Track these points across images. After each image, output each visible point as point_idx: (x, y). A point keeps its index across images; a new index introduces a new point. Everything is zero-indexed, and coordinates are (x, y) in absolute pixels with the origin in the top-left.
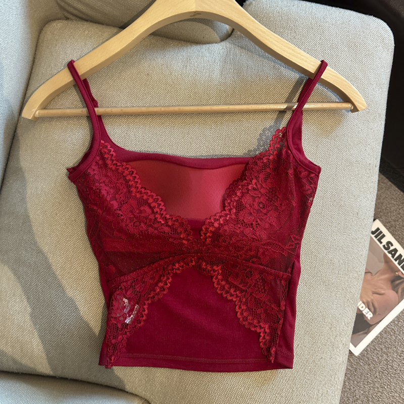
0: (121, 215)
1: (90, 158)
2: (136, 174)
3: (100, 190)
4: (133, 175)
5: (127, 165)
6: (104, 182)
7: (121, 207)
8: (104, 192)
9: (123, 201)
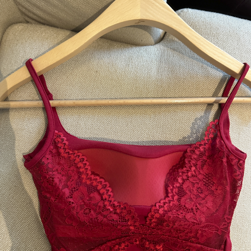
0: (73, 203)
1: (45, 148)
2: (87, 161)
3: (53, 178)
4: (84, 163)
5: (78, 152)
6: (57, 170)
7: (72, 194)
8: (56, 181)
9: (74, 188)
